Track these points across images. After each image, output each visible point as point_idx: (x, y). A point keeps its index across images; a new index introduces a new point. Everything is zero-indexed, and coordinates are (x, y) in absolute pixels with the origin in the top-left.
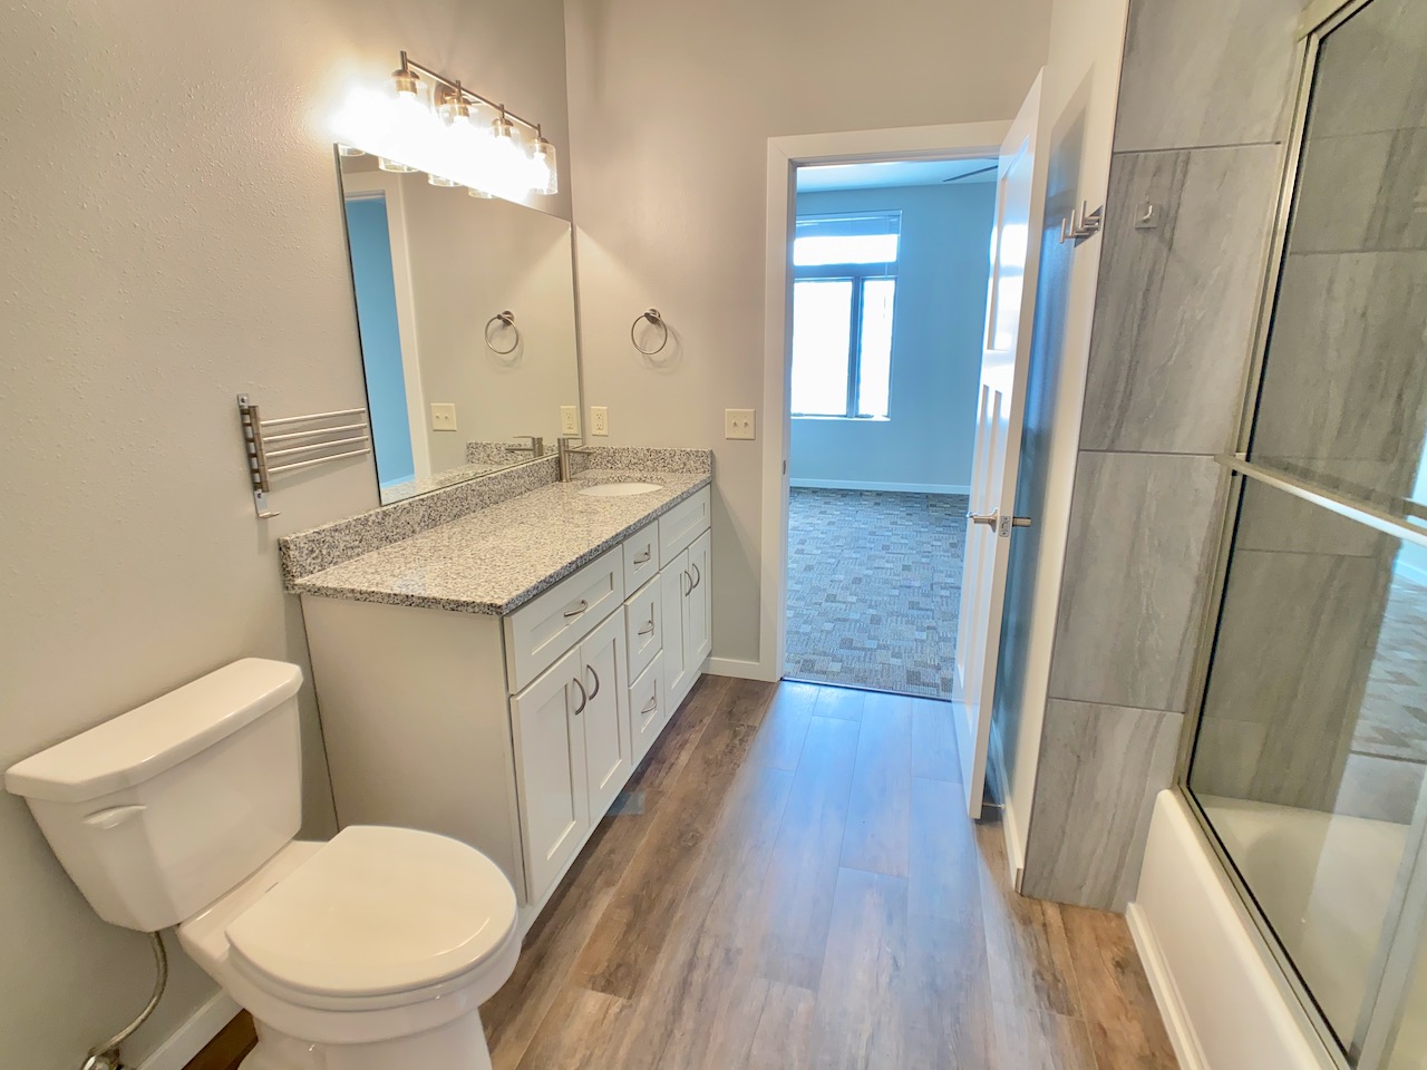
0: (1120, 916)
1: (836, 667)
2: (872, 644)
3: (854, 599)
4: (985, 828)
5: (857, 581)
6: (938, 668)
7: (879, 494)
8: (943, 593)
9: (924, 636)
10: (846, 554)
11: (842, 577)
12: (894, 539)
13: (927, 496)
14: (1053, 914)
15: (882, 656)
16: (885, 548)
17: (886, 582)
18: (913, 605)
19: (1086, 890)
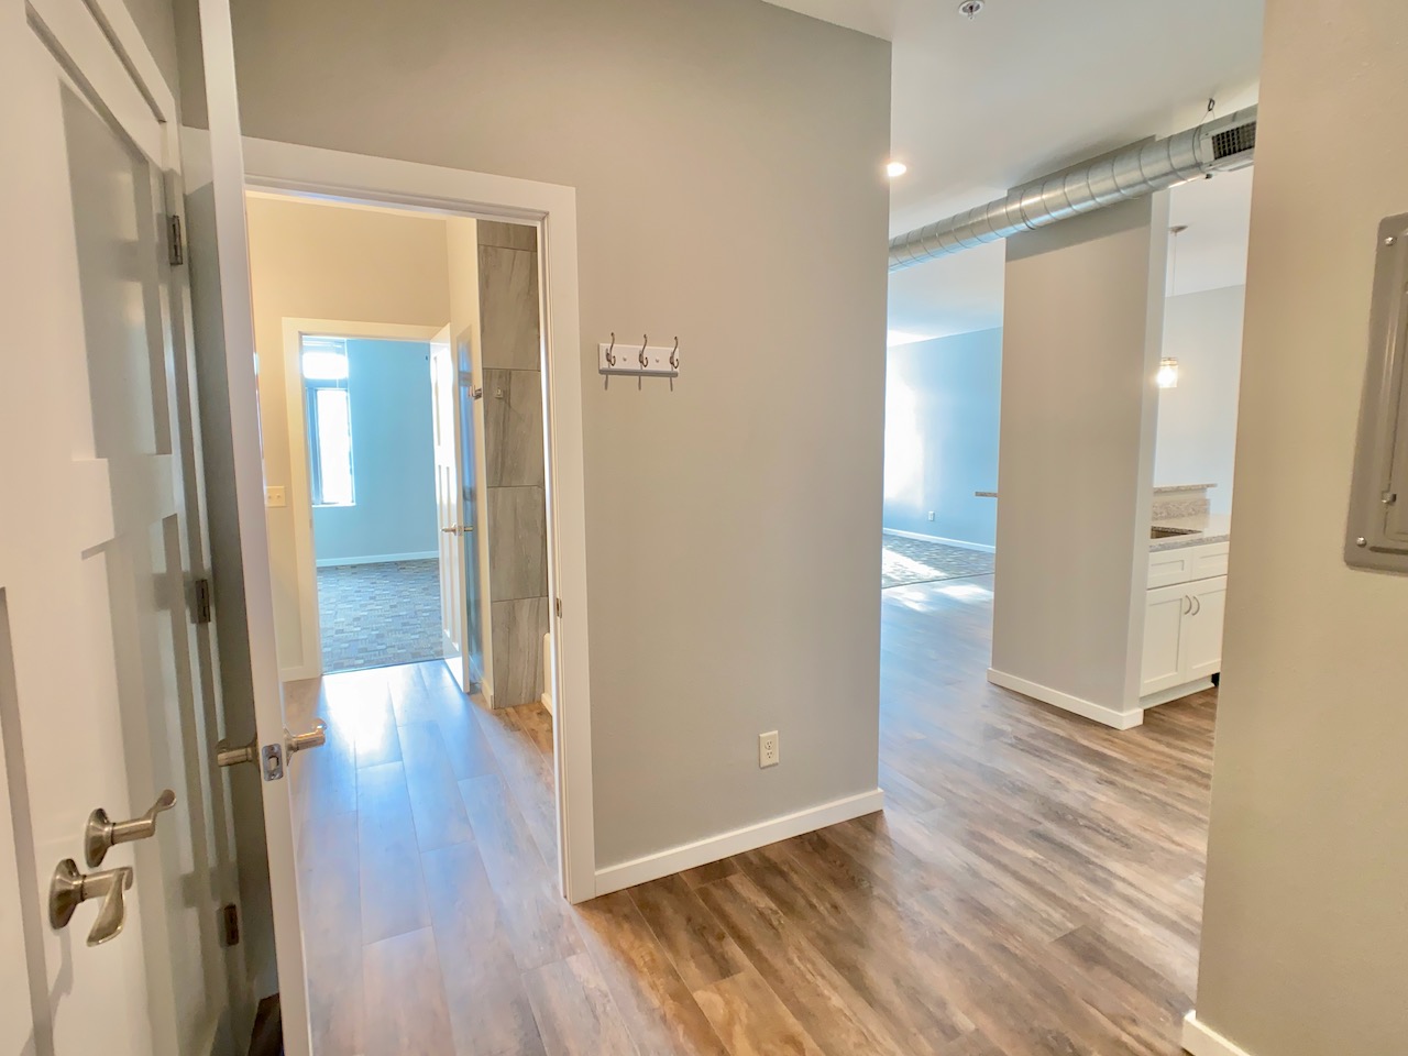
0: (540, 702)
1: (362, 661)
2: (384, 647)
3: (359, 629)
4: (473, 696)
5: (358, 619)
6: (431, 648)
7: (353, 567)
8: (424, 614)
9: (417, 636)
10: (341, 606)
11: (343, 619)
12: (377, 592)
13: (396, 563)
14: (510, 710)
15: (390, 651)
16: (371, 598)
17: (379, 616)
18: (404, 624)
19: (523, 695)
